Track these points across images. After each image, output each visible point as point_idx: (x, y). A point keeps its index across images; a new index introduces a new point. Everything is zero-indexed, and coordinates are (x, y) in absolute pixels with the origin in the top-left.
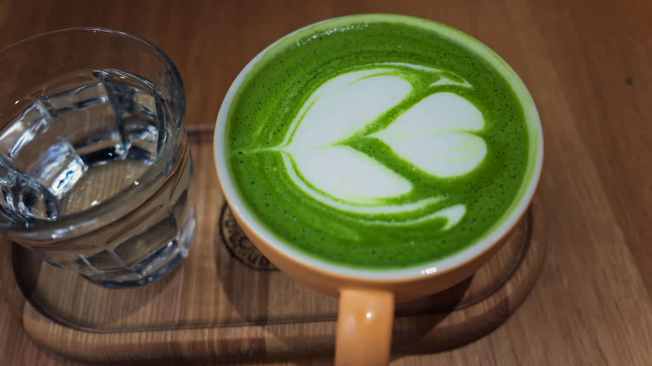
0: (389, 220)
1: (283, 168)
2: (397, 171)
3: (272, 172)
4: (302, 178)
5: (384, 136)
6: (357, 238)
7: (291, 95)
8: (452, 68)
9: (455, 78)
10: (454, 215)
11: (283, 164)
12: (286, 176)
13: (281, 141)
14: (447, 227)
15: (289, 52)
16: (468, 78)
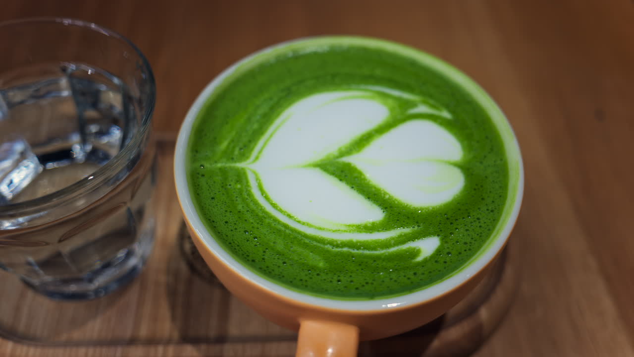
0: (358, 249)
1: (248, 186)
2: (369, 198)
3: (235, 189)
4: (267, 198)
5: (357, 160)
6: (321, 264)
7: (261, 111)
8: (431, 96)
9: (433, 106)
10: (428, 246)
11: (247, 182)
12: (250, 194)
13: (248, 158)
14: (419, 259)
15: (262, 68)
16: (447, 107)
